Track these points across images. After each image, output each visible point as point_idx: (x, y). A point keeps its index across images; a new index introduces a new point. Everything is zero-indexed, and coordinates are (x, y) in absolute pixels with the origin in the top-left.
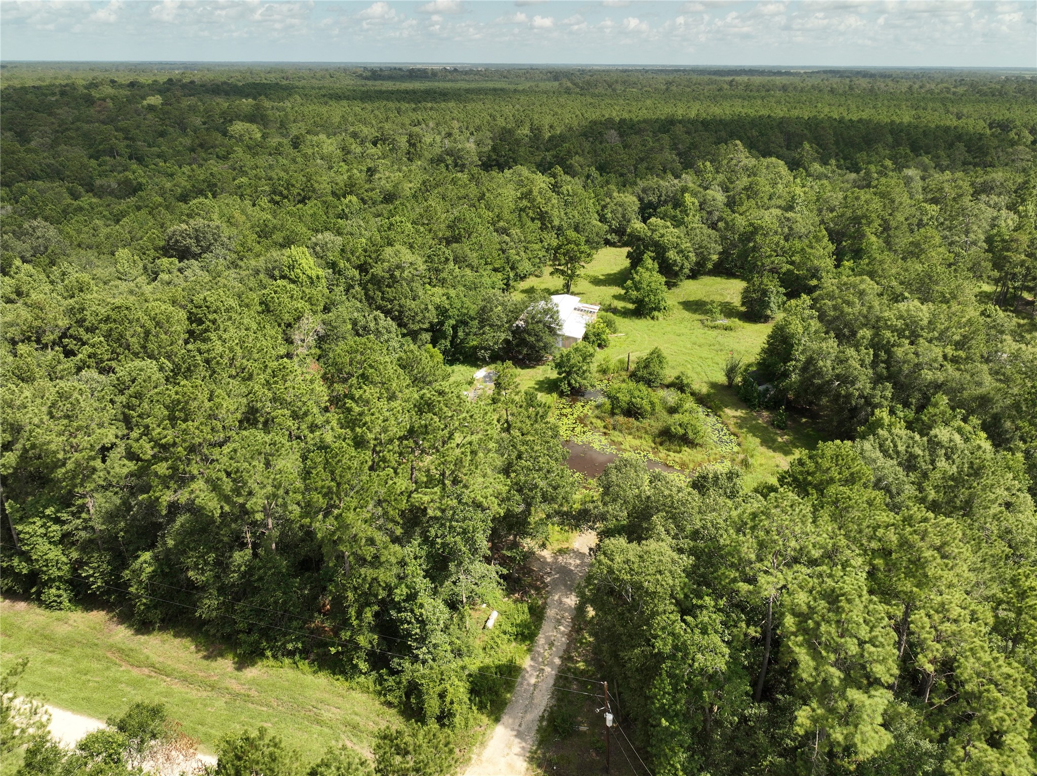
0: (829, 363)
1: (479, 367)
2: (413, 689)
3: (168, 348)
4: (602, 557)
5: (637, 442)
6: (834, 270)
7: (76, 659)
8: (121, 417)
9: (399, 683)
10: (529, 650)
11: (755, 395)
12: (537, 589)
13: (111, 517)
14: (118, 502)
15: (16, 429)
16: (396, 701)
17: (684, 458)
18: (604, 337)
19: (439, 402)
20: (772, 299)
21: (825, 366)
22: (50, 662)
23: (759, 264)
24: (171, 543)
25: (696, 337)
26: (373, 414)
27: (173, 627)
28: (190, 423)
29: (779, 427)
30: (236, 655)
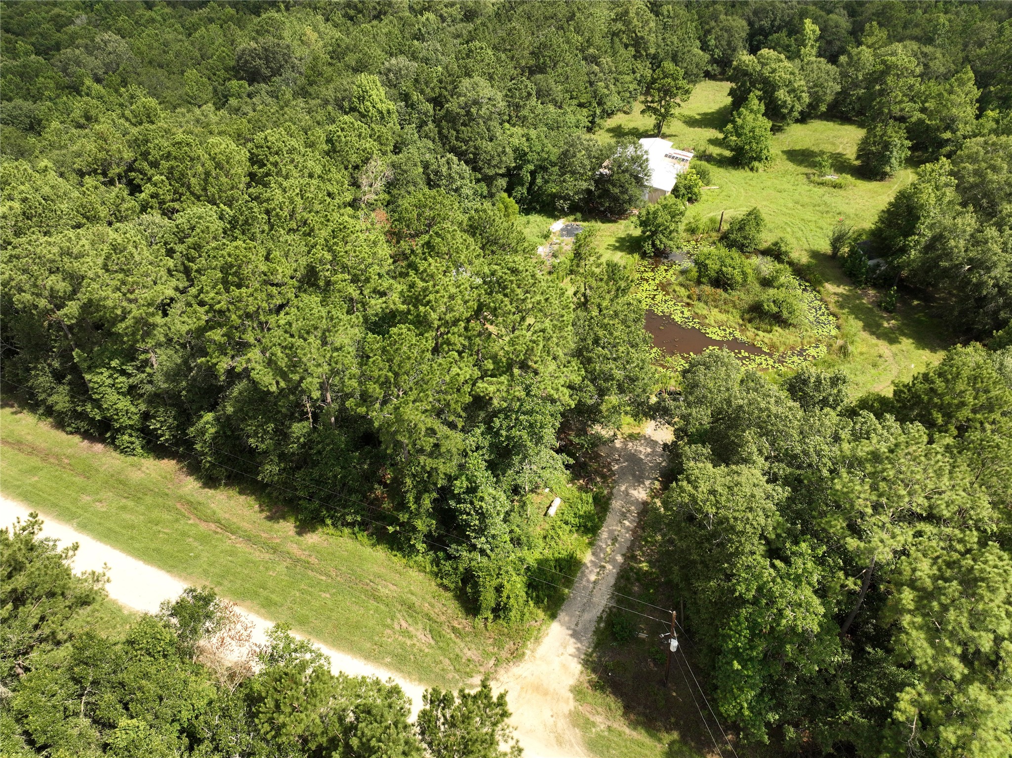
0: (962, 243)
1: (556, 218)
2: (469, 577)
3: (229, 193)
4: (685, 483)
5: (723, 317)
6: (975, 121)
7: (148, 508)
8: (182, 268)
9: (456, 569)
10: (591, 544)
11: (864, 270)
12: (604, 477)
13: (173, 375)
14: (179, 361)
15: (76, 280)
16: (452, 586)
17: (775, 339)
18: (696, 190)
19: (511, 282)
20: (895, 153)
21: (956, 247)
22: (124, 508)
23: (886, 111)
24: (230, 410)
25: (800, 194)
26: (437, 292)
27: (239, 484)
28: (244, 290)
29: (886, 310)
30: (296, 519)
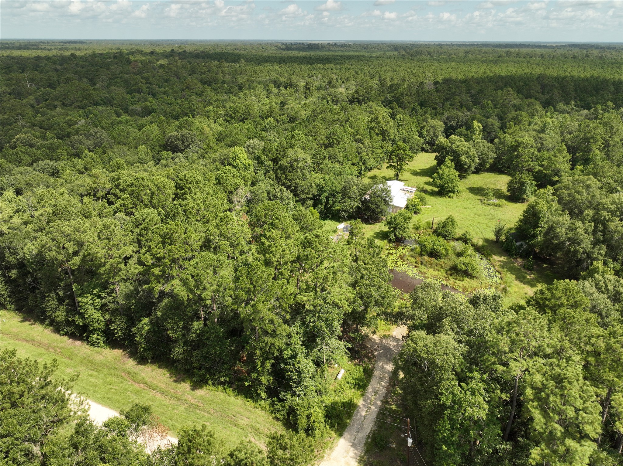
0: (563, 230)
1: (341, 222)
2: (292, 411)
3: (164, 203)
4: (410, 342)
5: (436, 273)
6: (570, 171)
7: (105, 375)
8: (136, 241)
9: (284, 407)
10: (362, 395)
11: (513, 248)
12: (369, 358)
13: (128, 297)
14: (132, 288)
15: (80, 244)
16: (281, 418)
17: (465, 285)
18: (418, 207)
19: (316, 241)
20: (528, 188)
21: (561, 232)
22: (91, 376)
23: (520, 166)
24: (159, 314)
25: (477, 210)
26: (276, 247)
27: (158, 362)
28: (173, 246)
29: (528, 269)
30: (191, 381)
